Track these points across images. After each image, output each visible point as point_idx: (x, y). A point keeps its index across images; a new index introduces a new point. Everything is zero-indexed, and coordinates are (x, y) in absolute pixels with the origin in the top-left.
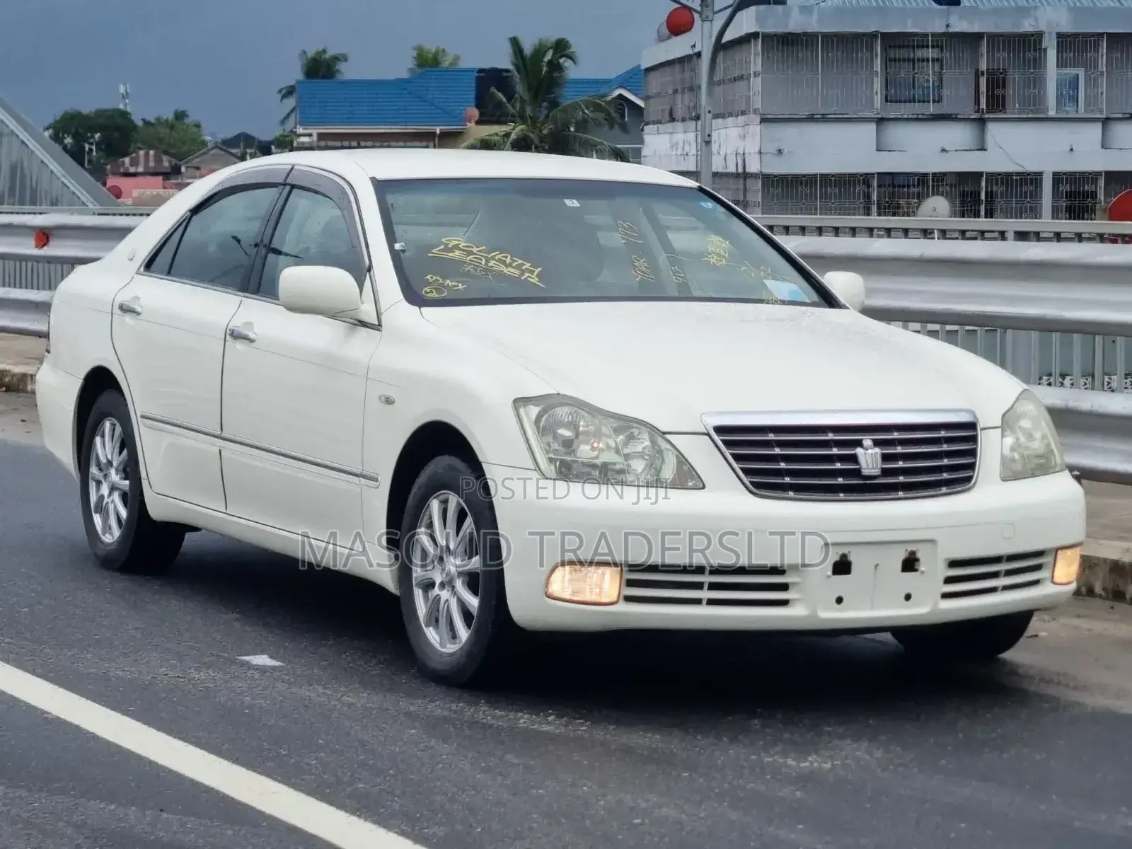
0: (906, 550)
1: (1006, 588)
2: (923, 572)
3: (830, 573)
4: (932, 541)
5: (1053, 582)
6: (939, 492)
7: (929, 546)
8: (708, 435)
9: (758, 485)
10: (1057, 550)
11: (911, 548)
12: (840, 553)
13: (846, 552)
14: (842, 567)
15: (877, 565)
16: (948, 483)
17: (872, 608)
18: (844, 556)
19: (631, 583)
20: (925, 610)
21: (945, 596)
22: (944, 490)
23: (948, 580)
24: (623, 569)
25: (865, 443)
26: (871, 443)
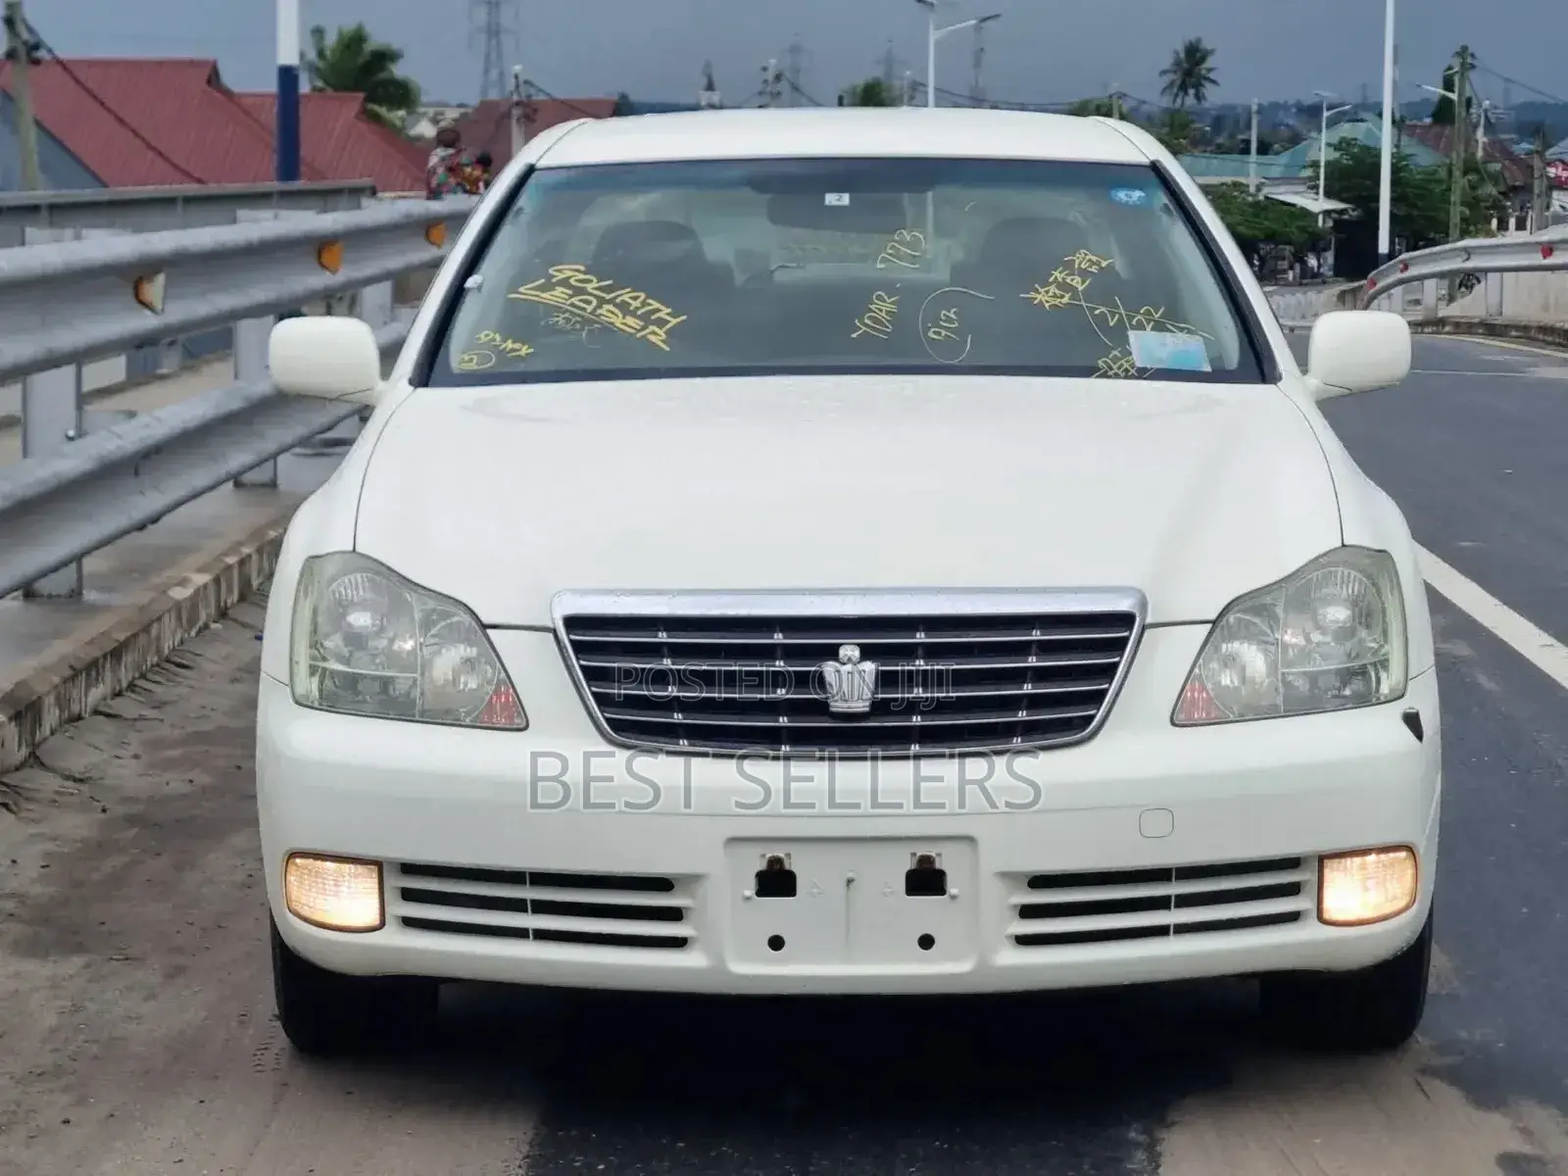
0: (914, 854)
1: (1183, 929)
2: (953, 897)
3: (750, 892)
4: (970, 839)
5: (1321, 919)
6: (1007, 746)
7: (963, 846)
8: (554, 632)
9: (617, 726)
10: (1322, 859)
11: (923, 850)
12: (769, 855)
13: (782, 855)
14: (776, 881)
15: (850, 881)
16: (1029, 730)
17: (849, 959)
18: (775, 863)
19: (408, 895)
20: (964, 967)
21: (1024, 941)
22: (1017, 742)
23: (1028, 912)
24: (385, 868)
25: (843, 652)
26: (856, 653)
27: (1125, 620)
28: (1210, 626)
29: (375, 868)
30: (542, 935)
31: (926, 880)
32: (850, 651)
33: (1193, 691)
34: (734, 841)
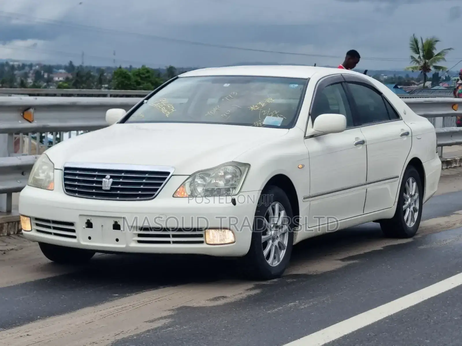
0: (114, 221)
1: (174, 242)
2: (122, 231)
3: (85, 227)
5: (206, 243)
6: (136, 199)
8: (62, 170)
9: (67, 190)
10: (205, 229)
11: (116, 220)
12: (87, 219)
14: (89, 225)
15: (102, 226)
18: (89, 221)
19: (37, 225)
20: (124, 246)
21: (139, 242)
22: (138, 198)
23: (140, 235)
24: (31, 218)
25: (106, 177)
26: (109, 177)
27: (168, 173)
28: (188, 176)
29: (29, 218)
30: (56, 234)
31: (116, 227)
32: (108, 176)
33: (180, 190)
34: (80, 215)
